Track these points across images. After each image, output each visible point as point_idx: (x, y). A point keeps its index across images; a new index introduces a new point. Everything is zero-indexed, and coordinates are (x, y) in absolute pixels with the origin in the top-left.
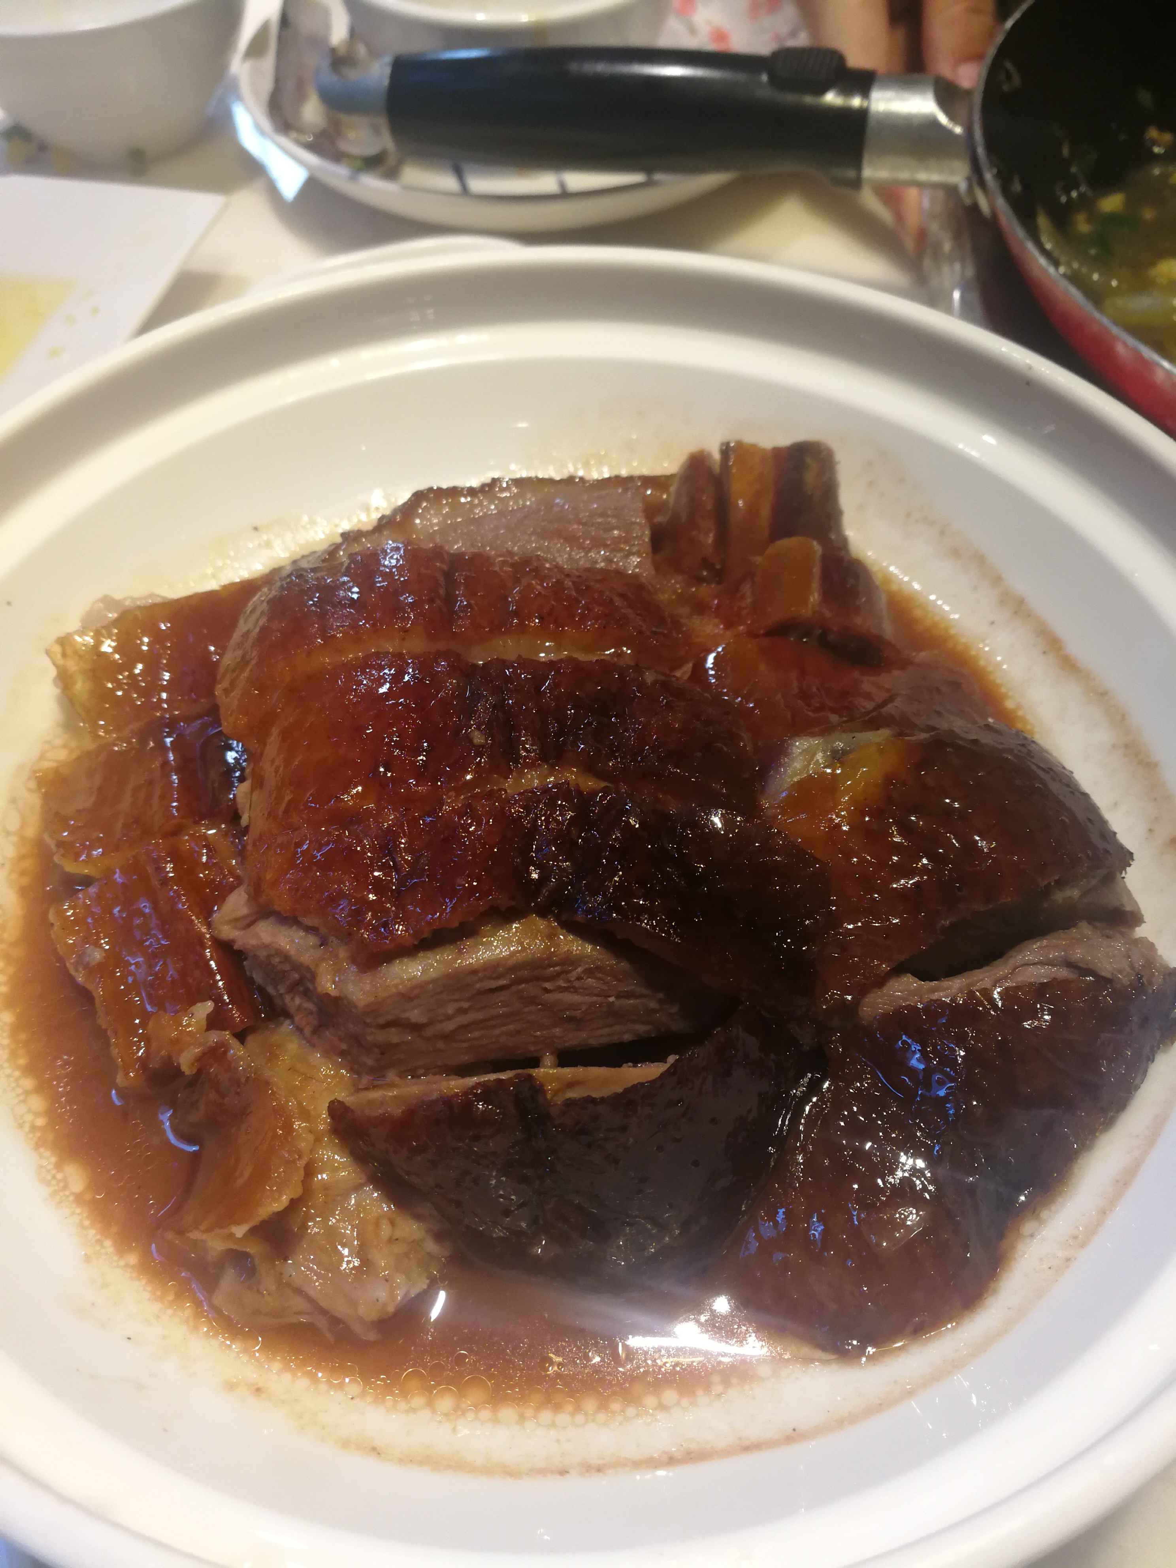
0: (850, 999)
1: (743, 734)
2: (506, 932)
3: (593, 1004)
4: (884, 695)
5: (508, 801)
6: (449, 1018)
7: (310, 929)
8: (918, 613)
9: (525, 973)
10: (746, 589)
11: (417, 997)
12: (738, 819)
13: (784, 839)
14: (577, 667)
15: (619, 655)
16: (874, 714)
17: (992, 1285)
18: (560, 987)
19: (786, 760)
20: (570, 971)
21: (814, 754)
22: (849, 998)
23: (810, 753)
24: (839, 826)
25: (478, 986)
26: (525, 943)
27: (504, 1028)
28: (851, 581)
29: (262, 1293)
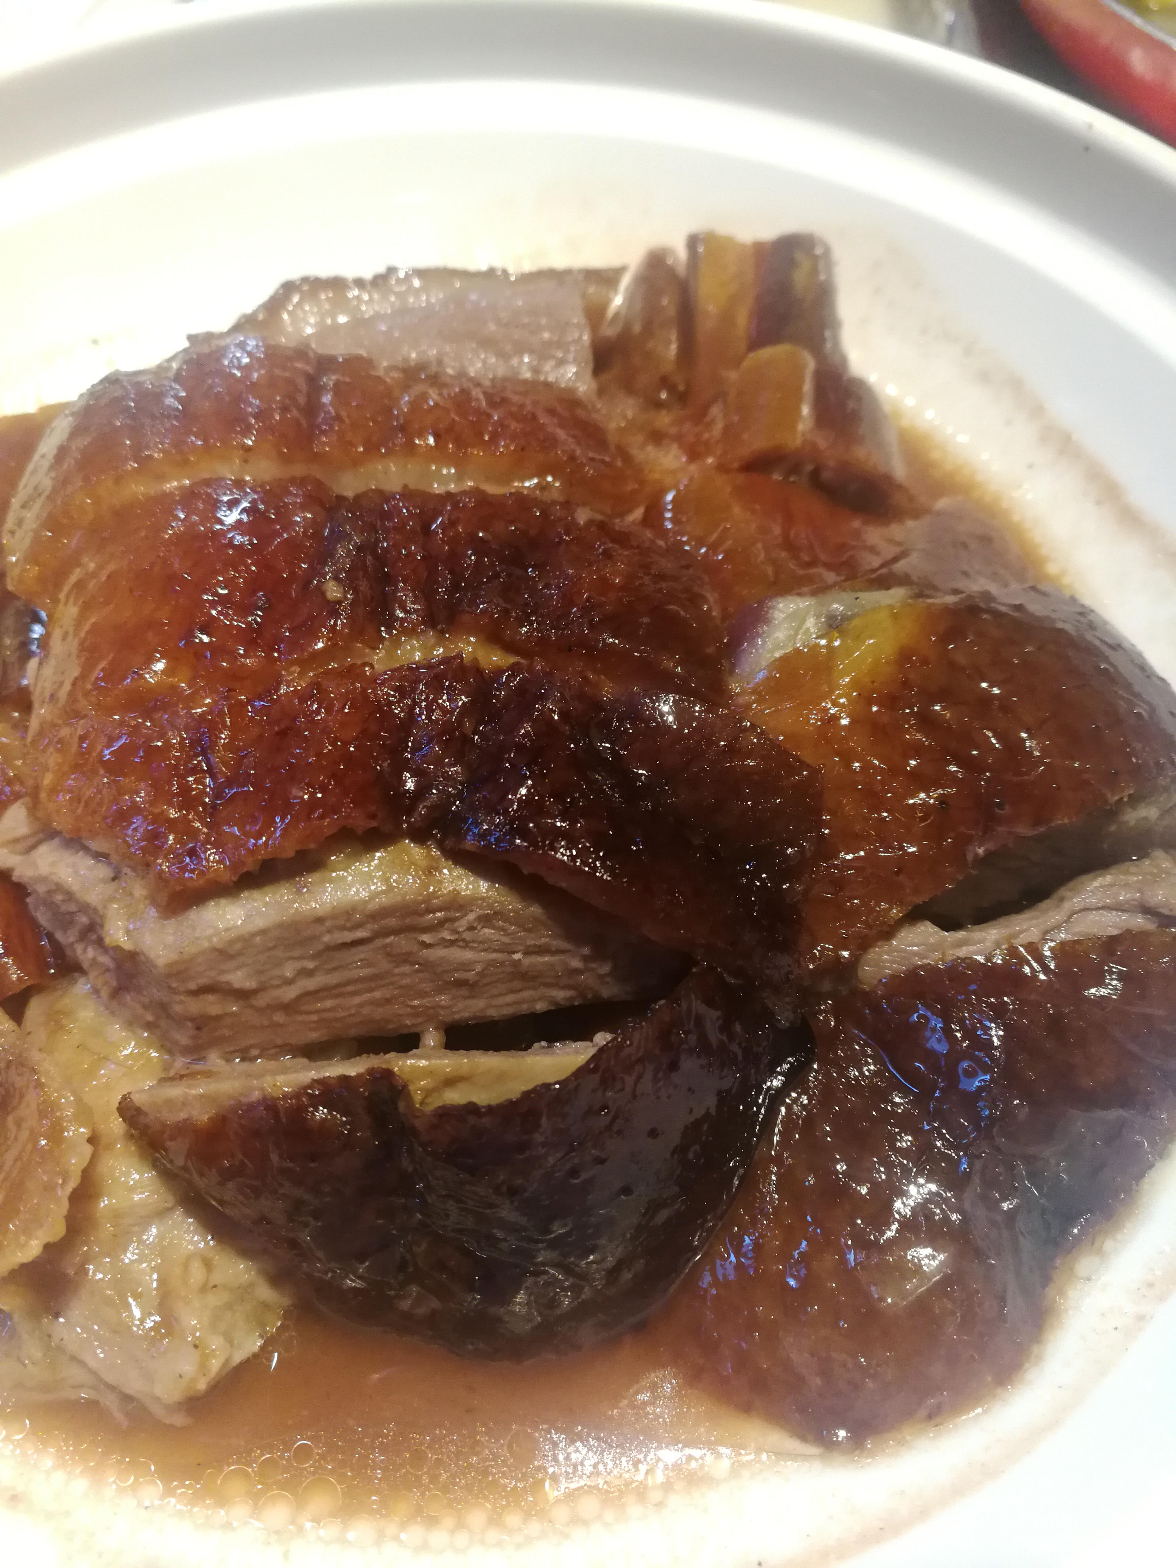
0: (847, 956)
1: (708, 595)
2: (366, 865)
3: (491, 963)
4: (893, 551)
5: (373, 680)
6: (290, 982)
7: (98, 856)
8: (935, 455)
9: (392, 922)
10: (716, 411)
11: (240, 953)
12: (697, 709)
13: (759, 736)
14: (482, 499)
15: (543, 487)
16: (884, 571)
17: (1035, 1350)
18: (443, 939)
19: (765, 628)
20: (457, 919)
21: (803, 621)
22: (846, 954)
23: (799, 618)
24: (836, 718)
25: (326, 939)
26: (392, 880)
27: (367, 996)
28: (851, 404)
29: (24, 1365)
